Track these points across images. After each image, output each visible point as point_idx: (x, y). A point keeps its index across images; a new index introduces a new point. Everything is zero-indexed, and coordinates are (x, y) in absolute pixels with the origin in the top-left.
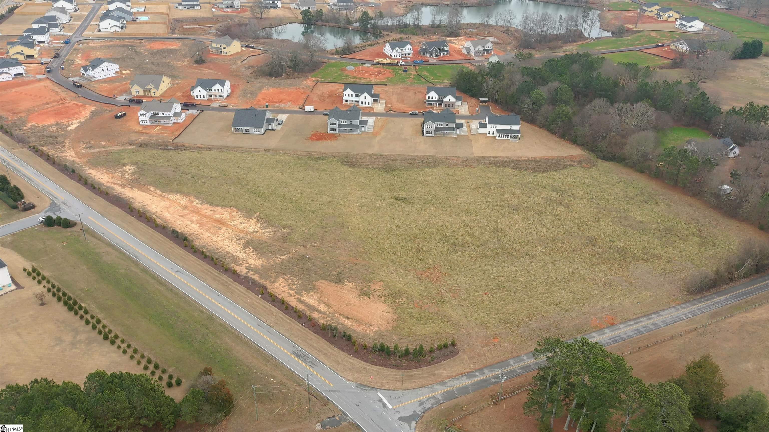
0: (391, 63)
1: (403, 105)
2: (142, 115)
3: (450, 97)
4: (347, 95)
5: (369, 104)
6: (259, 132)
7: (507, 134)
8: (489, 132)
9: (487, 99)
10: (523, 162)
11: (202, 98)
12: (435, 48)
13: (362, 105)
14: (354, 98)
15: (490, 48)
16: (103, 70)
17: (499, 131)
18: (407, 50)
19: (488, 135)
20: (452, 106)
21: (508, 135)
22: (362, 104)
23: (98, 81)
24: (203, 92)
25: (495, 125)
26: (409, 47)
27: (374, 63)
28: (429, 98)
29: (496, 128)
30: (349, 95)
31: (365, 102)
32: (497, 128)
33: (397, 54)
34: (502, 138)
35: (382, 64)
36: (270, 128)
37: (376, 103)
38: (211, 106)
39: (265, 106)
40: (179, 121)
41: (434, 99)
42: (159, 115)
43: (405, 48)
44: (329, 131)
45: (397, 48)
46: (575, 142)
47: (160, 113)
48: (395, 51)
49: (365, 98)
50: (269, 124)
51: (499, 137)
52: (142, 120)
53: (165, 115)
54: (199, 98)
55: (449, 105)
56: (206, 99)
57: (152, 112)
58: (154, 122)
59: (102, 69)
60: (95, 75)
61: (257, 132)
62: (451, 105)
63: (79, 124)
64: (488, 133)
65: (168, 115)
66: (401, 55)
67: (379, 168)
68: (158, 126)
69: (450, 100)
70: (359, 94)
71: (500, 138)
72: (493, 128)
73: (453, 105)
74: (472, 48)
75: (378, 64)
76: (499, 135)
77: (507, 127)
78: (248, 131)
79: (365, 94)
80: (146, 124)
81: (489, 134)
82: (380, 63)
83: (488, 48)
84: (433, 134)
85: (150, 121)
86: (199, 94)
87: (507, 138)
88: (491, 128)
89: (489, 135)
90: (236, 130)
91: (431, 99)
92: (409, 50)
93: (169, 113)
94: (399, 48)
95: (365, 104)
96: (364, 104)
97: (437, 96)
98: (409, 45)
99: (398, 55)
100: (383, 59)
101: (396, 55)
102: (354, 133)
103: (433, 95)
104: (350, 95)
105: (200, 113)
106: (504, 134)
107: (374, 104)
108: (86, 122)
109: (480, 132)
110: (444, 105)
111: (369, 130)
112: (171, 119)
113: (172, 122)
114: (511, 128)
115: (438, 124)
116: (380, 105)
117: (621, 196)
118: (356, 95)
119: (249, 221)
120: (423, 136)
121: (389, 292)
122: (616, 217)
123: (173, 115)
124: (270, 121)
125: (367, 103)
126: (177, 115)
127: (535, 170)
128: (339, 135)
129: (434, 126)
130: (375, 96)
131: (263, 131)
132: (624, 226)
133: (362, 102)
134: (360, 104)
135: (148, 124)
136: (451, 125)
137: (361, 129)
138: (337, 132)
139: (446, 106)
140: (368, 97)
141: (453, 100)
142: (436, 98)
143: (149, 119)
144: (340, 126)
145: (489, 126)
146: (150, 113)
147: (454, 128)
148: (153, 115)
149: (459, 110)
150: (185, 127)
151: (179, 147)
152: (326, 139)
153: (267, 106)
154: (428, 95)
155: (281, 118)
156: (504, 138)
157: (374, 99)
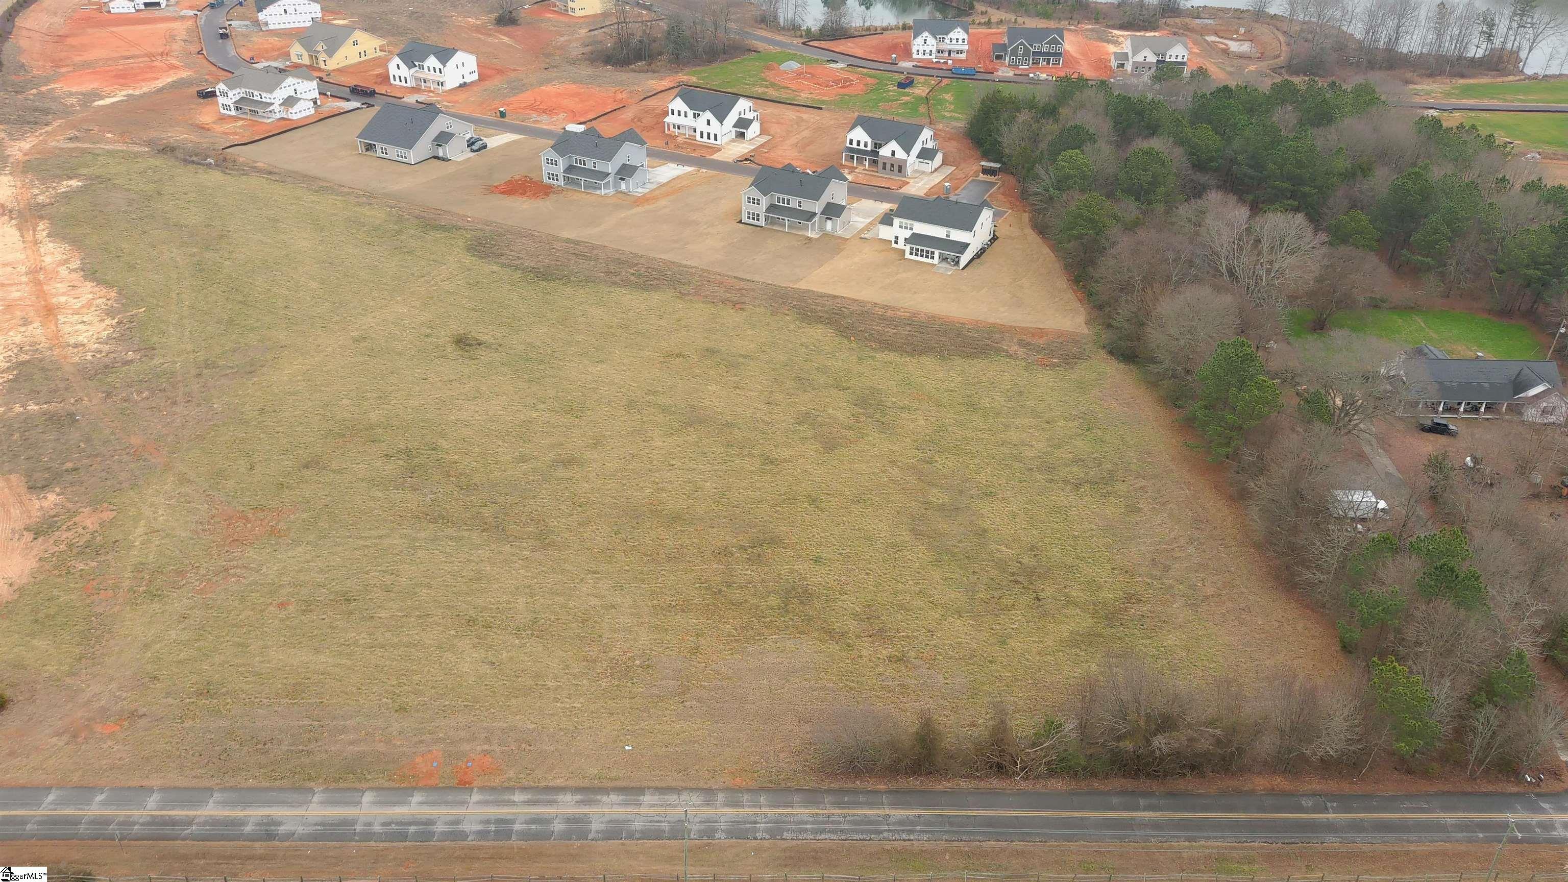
1: (796, 154)
2: (225, 94)
3: (893, 145)
4: (676, 113)
5: (716, 139)
6: (406, 158)
7: (930, 250)
8: (897, 238)
9: (998, 165)
10: (892, 322)
11: (405, 84)
12: (1021, 45)
13: (701, 140)
14: (689, 121)
16: (286, 12)
17: (916, 239)
18: (954, 42)
19: (894, 245)
20: (900, 171)
21: (933, 253)
22: (702, 137)
23: (275, 31)
24: (404, 71)
25: (909, 222)
26: (958, 34)
28: (851, 143)
29: (911, 229)
30: (679, 114)
31: (709, 134)
32: (915, 231)
33: (925, 48)
34: (919, 258)
36: (441, 154)
37: (741, 140)
38: (405, 99)
39: (498, 114)
40: (290, 117)
41: (862, 147)
42: (255, 98)
43: (951, 35)
44: (546, 180)
45: (925, 34)
46: (1090, 296)
47: (256, 93)
49: (708, 123)
50: (437, 145)
51: (911, 253)
52: (223, 105)
53: (264, 100)
54: (399, 82)
55: (892, 165)
56: (411, 86)
57: (243, 90)
58: (249, 112)
60: (270, 19)
61: (402, 157)
62: (896, 168)
63: (125, 98)
64: (893, 241)
65: (268, 101)
66: (934, 51)
67: (526, 271)
68: (243, 119)
69: (893, 153)
70: (701, 113)
71: (914, 257)
72: (906, 228)
73: (900, 167)
76: (912, 249)
77: (938, 231)
78: (386, 154)
79: (708, 115)
80: (228, 112)
81: (896, 242)
84: (762, 222)
85: (237, 109)
86: (398, 73)
87: (929, 261)
88: (901, 227)
89: (896, 246)
90: (370, 147)
91: (855, 145)
92: (960, 42)
93: (269, 96)
94: (933, 33)
95: (709, 138)
96: (705, 139)
97: (869, 140)
98: (958, 29)
99: (927, 51)
102: (598, 192)
103: (860, 136)
104: (682, 114)
105: (358, 108)
106: (925, 249)
107: (733, 141)
108: (141, 96)
109: (881, 236)
110: (880, 165)
111: (640, 190)
112: (271, 108)
113: (278, 116)
114: (948, 236)
115: (779, 198)
116: (744, 145)
117: (1029, 453)
118: (694, 114)
119: (102, 320)
120: (740, 222)
121: (94, 538)
122: (927, 504)
123: (282, 101)
124: (443, 138)
125: (712, 137)
126: (290, 102)
127: (887, 345)
128: (560, 191)
129: (765, 202)
130: (743, 123)
131: (413, 156)
132: (915, 532)
133: (702, 133)
134: (698, 138)
135: (233, 113)
136: (808, 205)
137: (617, 185)
138: (561, 182)
139: (884, 168)
140: (714, 121)
141: (900, 154)
142: (866, 146)
143: (235, 102)
144: (570, 169)
145: (897, 221)
146: (238, 90)
147: (815, 214)
148: (245, 96)
149: (908, 183)
150: (288, 128)
151: (224, 163)
152: (523, 194)
153: (503, 115)
154: (849, 136)
155: (497, 140)
156: (924, 260)
157: (738, 130)
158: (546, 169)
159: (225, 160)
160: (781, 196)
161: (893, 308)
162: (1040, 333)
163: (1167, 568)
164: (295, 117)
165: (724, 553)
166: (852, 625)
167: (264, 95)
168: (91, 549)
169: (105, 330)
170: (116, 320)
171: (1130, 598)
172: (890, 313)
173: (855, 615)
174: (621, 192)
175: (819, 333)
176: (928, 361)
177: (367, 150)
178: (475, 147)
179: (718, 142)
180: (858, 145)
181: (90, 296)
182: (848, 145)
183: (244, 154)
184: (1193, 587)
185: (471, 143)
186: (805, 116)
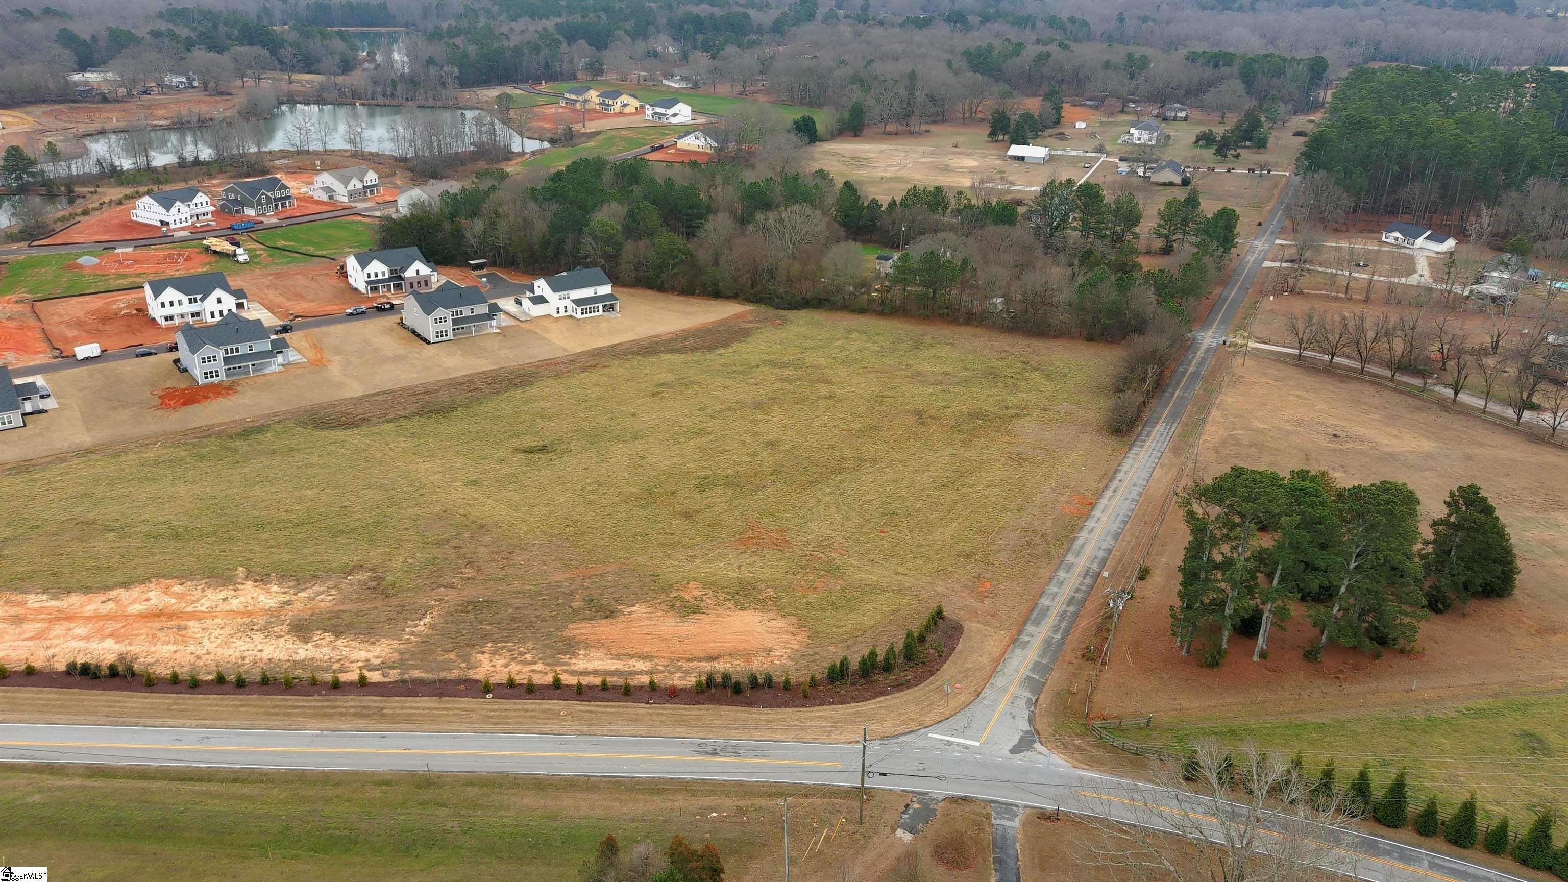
3: (417, 265)
6: (12, 422)
7: (595, 306)
8: (558, 309)
9: (484, 260)
12: (263, 194)
14: (189, 308)
15: (373, 183)
17: (576, 303)
18: (199, 206)
19: (556, 315)
20: (426, 285)
21: (597, 307)
25: (566, 293)
26: (201, 198)
28: (369, 276)
30: (172, 304)
31: (221, 312)
32: (571, 298)
33: (180, 216)
34: (589, 315)
36: (29, 409)
37: (242, 310)
41: (380, 277)
43: (194, 201)
44: (202, 381)
45: (178, 203)
46: (716, 294)
48: (174, 210)
49: (219, 301)
50: (25, 399)
51: (581, 314)
55: (419, 283)
62: (423, 283)
64: (554, 312)
66: (189, 218)
69: (418, 272)
70: (199, 297)
71: (585, 316)
72: (564, 298)
73: (426, 282)
74: (337, 186)
76: (581, 310)
77: (588, 292)
79: (216, 293)
81: (558, 312)
83: (369, 184)
84: (450, 336)
87: (596, 314)
88: (560, 299)
89: (558, 315)
91: (373, 278)
92: (204, 204)
94: (182, 202)
95: (221, 315)
96: (217, 318)
97: (386, 269)
98: (200, 194)
99: (183, 219)
101: (178, 221)
102: (267, 372)
103: (377, 268)
104: (176, 303)
106: (592, 306)
110: (407, 286)
114: (596, 293)
115: (456, 312)
118: (194, 298)
119: (237, 589)
120: (429, 343)
124: (25, 391)
129: (449, 318)
130: (238, 295)
131: (19, 418)
133: (213, 313)
137: (275, 361)
139: (411, 287)
140: (226, 297)
141: (425, 271)
142: (386, 275)
145: (552, 297)
147: (488, 314)
154: (367, 271)
156: (593, 314)
158: (201, 369)
162: (740, 316)
170: (249, 582)
180: (377, 276)
182: (366, 279)
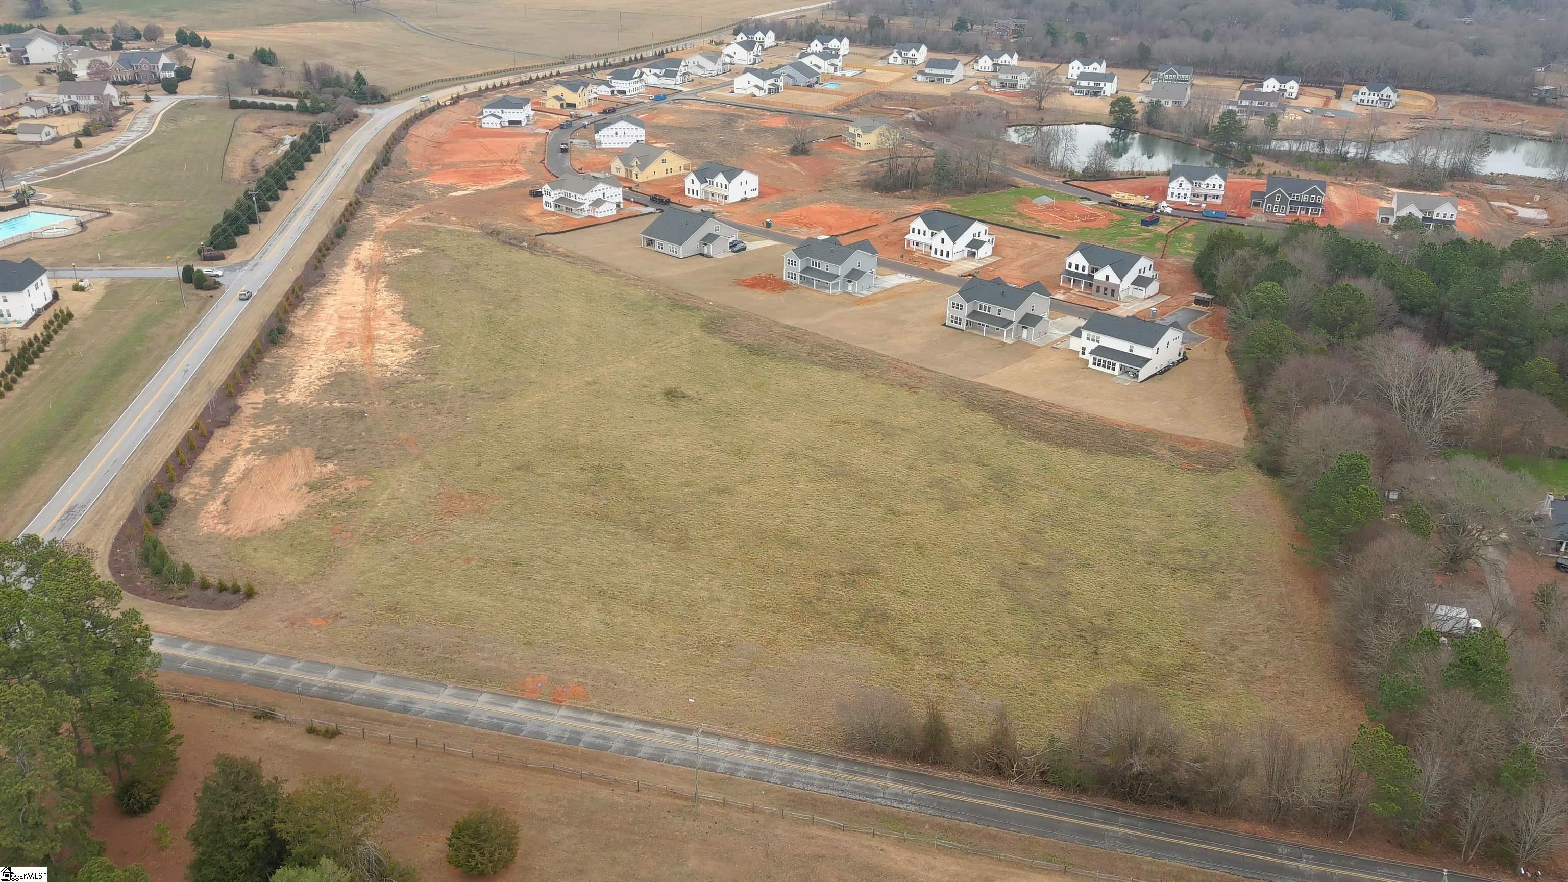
0: (1141, 205)
1: (1020, 274)
2: (548, 194)
3: (1108, 271)
4: (916, 231)
5: (948, 256)
6: (676, 252)
7: (1112, 361)
8: (1084, 349)
9: (1210, 297)
10: (1052, 417)
11: (695, 196)
12: (1279, 192)
13: (935, 256)
14: (927, 239)
15: (1448, 218)
16: (616, 134)
17: (1100, 351)
18: (1211, 187)
19: (1081, 356)
20: (1113, 295)
21: (1114, 365)
22: (936, 253)
23: (603, 149)
24: (697, 186)
25: (1096, 335)
26: (1216, 180)
27: (1106, 199)
28: (1070, 266)
29: (1098, 342)
30: (918, 232)
31: (942, 251)
32: (1101, 344)
33: (1180, 191)
34: (1101, 369)
35: (1125, 205)
36: (706, 252)
37: (971, 258)
38: (692, 208)
39: (765, 225)
40: (595, 215)
41: (1080, 271)
42: (571, 198)
43: (1208, 181)
44: (785, 278)
45: (1182, 178)
47: (572, 194)
49: (943, 240)
50: (704, 244)
51: (1094, 364)
52: (546, 202)
53: (578, 200)
54: (691, 194)
55: (1106, 289)
56: (699, 197)
57: (563, 191)
58: (564, 209)
59: (614, 131)
60: (602, 139)
61: (673, 251)
62: (1109, 291)
63: (474, 192)
64: (1081, 351)
65: (581, 201)
66: (1189, 195)
67: (742, 346)
68: (557, 214)
69: (1107, 277)
70: (935, 233)
71: (1096, 367)
72: (1093, 340)
73: (1113, 291)
74: (1395, 209)
75: (1114, 203)
76: (1095, 359)
77: (1122, 346)
78: (661, 248)
79: (943, 234)
80: (549, 209)
81: (1083, 353)
82: (1120, 203)
83: (1441, 218)
84: (963, 326)
85: (556, 206)
86: (691, 187)
87: (1110, 371)
88: (1088, 339)
90: (650, 242)
91: (1073, 269)
92: (1217, 187)
93: (581, 197)
94: (1190, 178)
95: (942, 255)
96: (939, 255)
97: (1087, 265)
98: (1217, 176)
99: (1182, 194)
100: (1126, 195)
102: (827, 291)
103: (1078, 260)
104: (922, 232)
105: (652, 213)
106: (1107, 360)
107: (964, 259)
108: (486, 191)
109: (1071, 347)
110: (1094, 288)
111: (865, 292)
112: (582, 207)
113: (587, 214)
114: (1131, 350)
115: (981, 306)
116: (973, 263)
117: (1139, 537)
118: (932, 233)
119: (406, 350)
120: (944, 325)
121: (351, 497)
122: (1023, 565)
123: (591, 202)
124: (710, 239)
125: (945, 253)
126: (598, 203)
127: (1041, 436)
128: (796, 287)
129: (967, 308)
130: (976, 244)
131: (681, 251)
132: (1002, 584)
133: (936, 250)
134: (933, 254)
135: (552, 209)
136: (1006, 314)
137: (844, 287)
138: (798, 281)
139: (1098, 291)
140: (947, 239)
141: (1114, 279)
142: (1083, 270)
143: (555, 201)
144: (807, 270)
145: (1085, 333)
146: (559, 191)
147: (1012, 322)
148: (563, 196)
149: (1118, 306)
150: (593, 224)
151: (534, 246)
152: (764, 288)
153: (769, 225)
154: (1069, 260)
155: (755, 245)
156: (1106, 370)
157: (970, 249)
158: (786, 268)
159: (536, 244)
160: (984, 304)
161: (1057, 406)
162: (1196, 442)
163: (1234, 648)
164: (599, 216)
165: (827, 575)
166: (915, 645)
167: (578, 196)
168: (346, 504)
169: (406, 357)
170: (417, 351)
171: (1186, 666)
172: (1053, 410)
173: (921, 638)
174: (847, 293)
175: (979, 419)
176: (1074, 454)
177: (648, 245)
178: (735, 249)
179: (950, 259)
180: (1077, 268)
181: (403, 333)
182: (1067, 268)
183: (550, 241)
184: (1254, 668)
185: (733, 245)
186: (1040, 243)
